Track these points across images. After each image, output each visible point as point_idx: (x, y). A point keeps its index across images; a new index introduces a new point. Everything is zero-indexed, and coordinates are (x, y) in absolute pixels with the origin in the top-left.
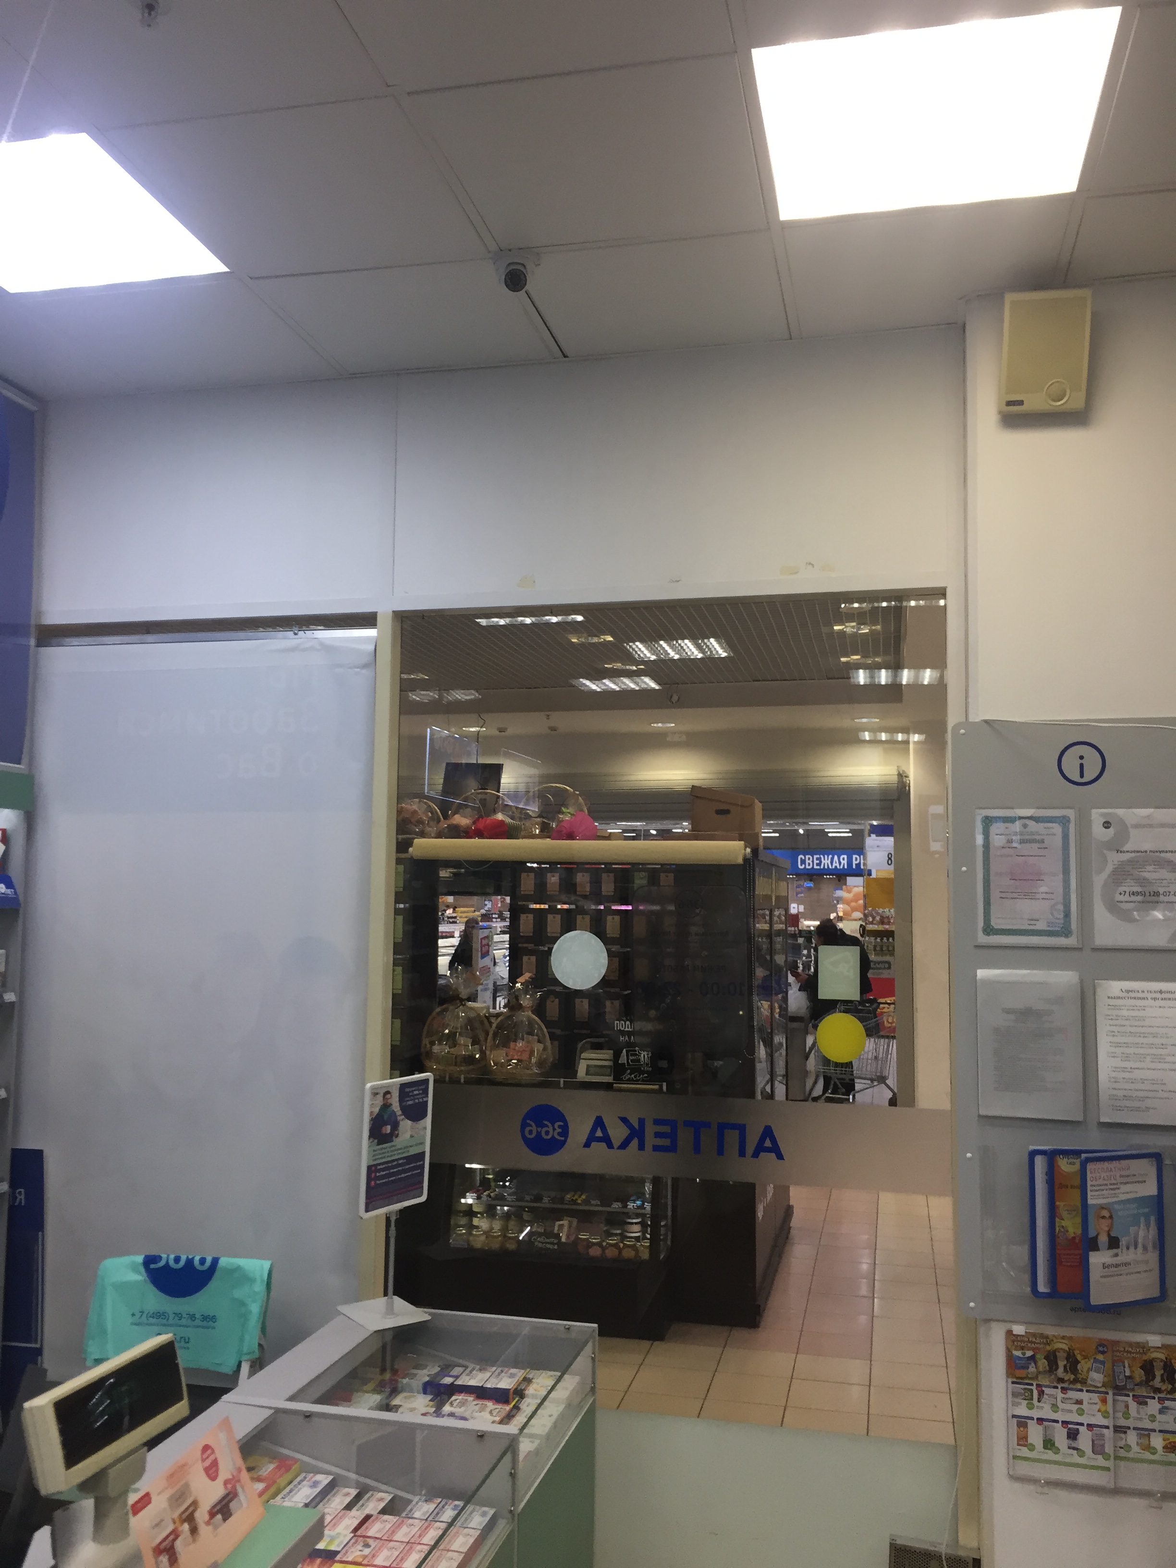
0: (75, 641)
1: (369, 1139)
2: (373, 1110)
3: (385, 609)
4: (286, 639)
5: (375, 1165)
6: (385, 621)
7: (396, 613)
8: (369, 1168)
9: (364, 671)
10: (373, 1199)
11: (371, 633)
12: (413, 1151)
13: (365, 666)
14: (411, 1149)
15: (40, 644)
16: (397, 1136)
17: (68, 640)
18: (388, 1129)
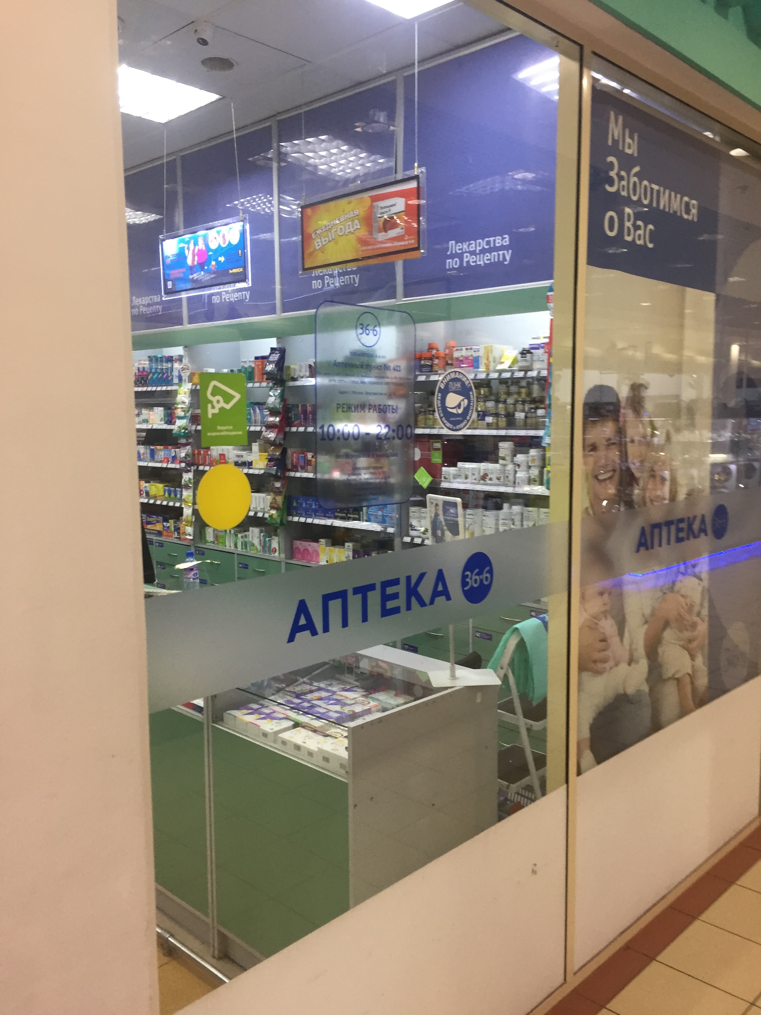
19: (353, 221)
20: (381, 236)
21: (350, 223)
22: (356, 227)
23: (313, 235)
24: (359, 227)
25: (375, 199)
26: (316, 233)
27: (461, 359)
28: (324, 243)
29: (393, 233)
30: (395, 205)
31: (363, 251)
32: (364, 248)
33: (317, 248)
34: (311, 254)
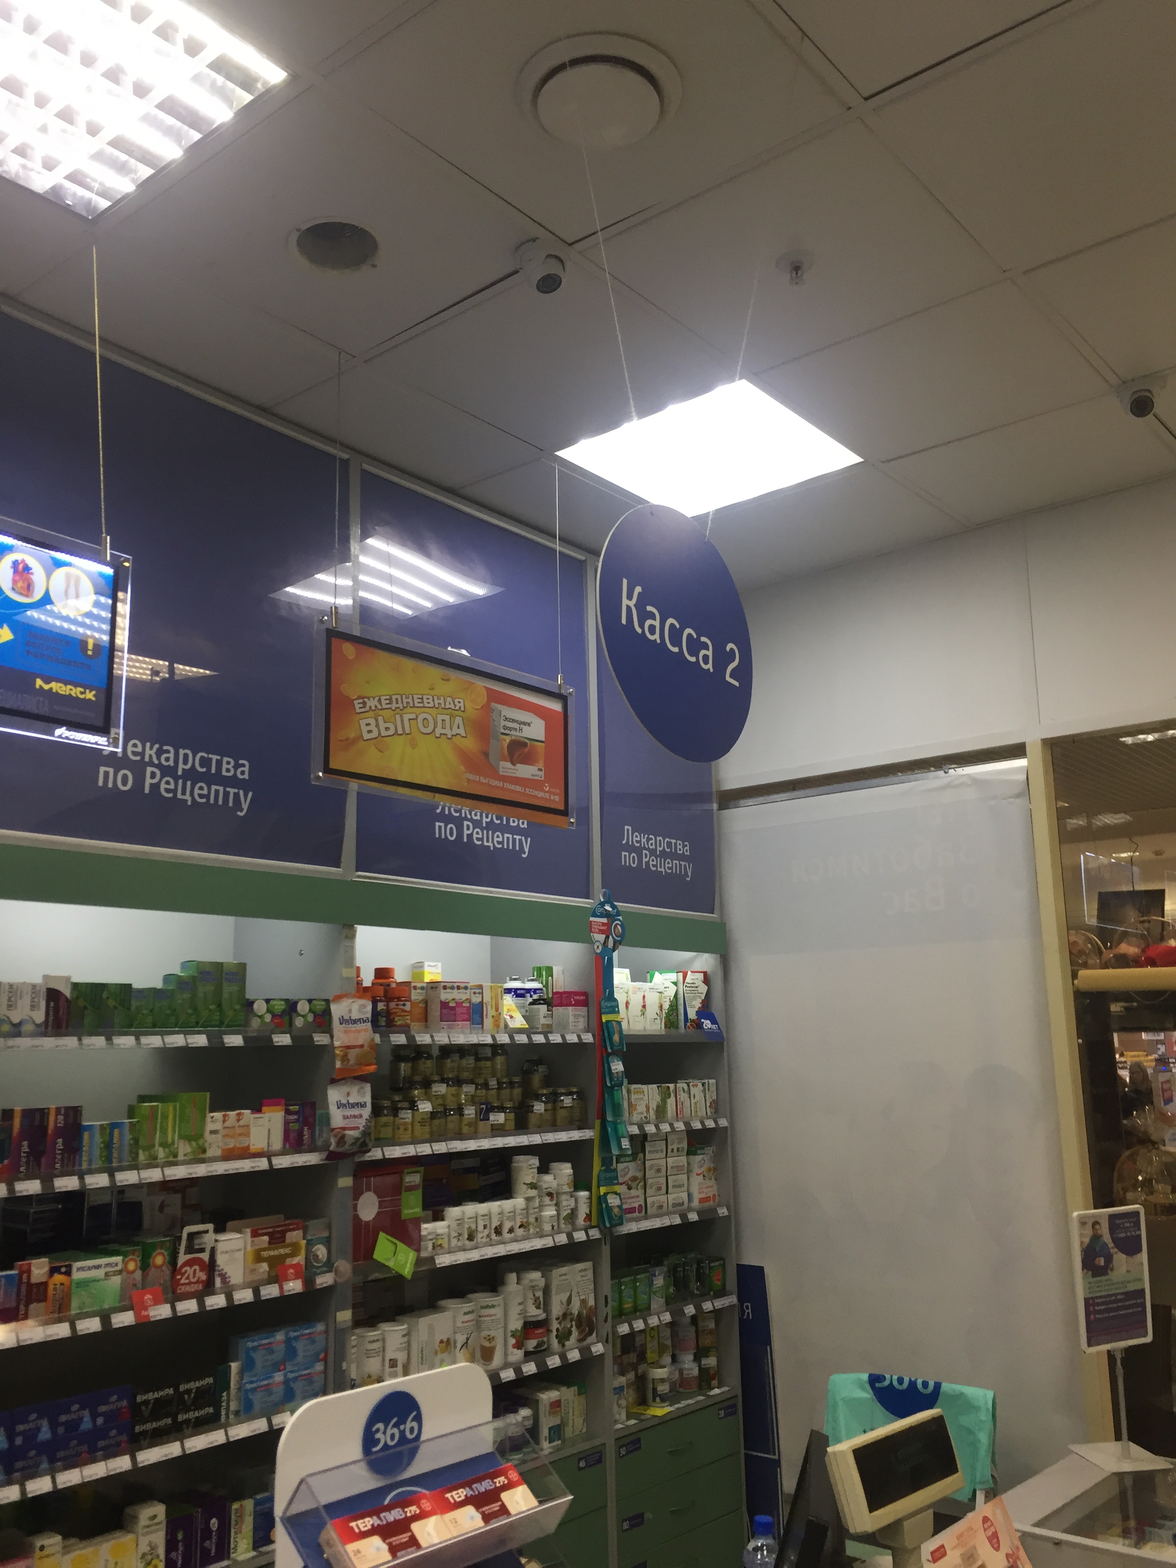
0: (750, 802)
1: (1083, 1270)
2: (1084, 1240)
3: (1033, 738)
4: (936, 778)
5: (1092, 1298)
6: (1035, 750)
7: (1045, 741)
8: (1086, 1300)
9: (1018, 801)
10: (1095, 1335)
11: (1022, 763)
12: (1132, 1287)
13: (1018, 796)
14: (1129, 1285)
15: (723, 806)
16: (1112, 1270)
17: (742, 802)
18: (1101, 1261)
19: (452, 717)
20: (505, 768)
21: (447, 718)
22: (455, 731)
23: (357, 704)
24: (462, 732)
25: (494, 697)
26: (364, 703)
27: (452, 1004)
28: (384, 733)
29: (525, 771)
30: (529, 725)
31: (469, 780)
32: (471, 776)
33: (366, 736)
34: (349, 743)
